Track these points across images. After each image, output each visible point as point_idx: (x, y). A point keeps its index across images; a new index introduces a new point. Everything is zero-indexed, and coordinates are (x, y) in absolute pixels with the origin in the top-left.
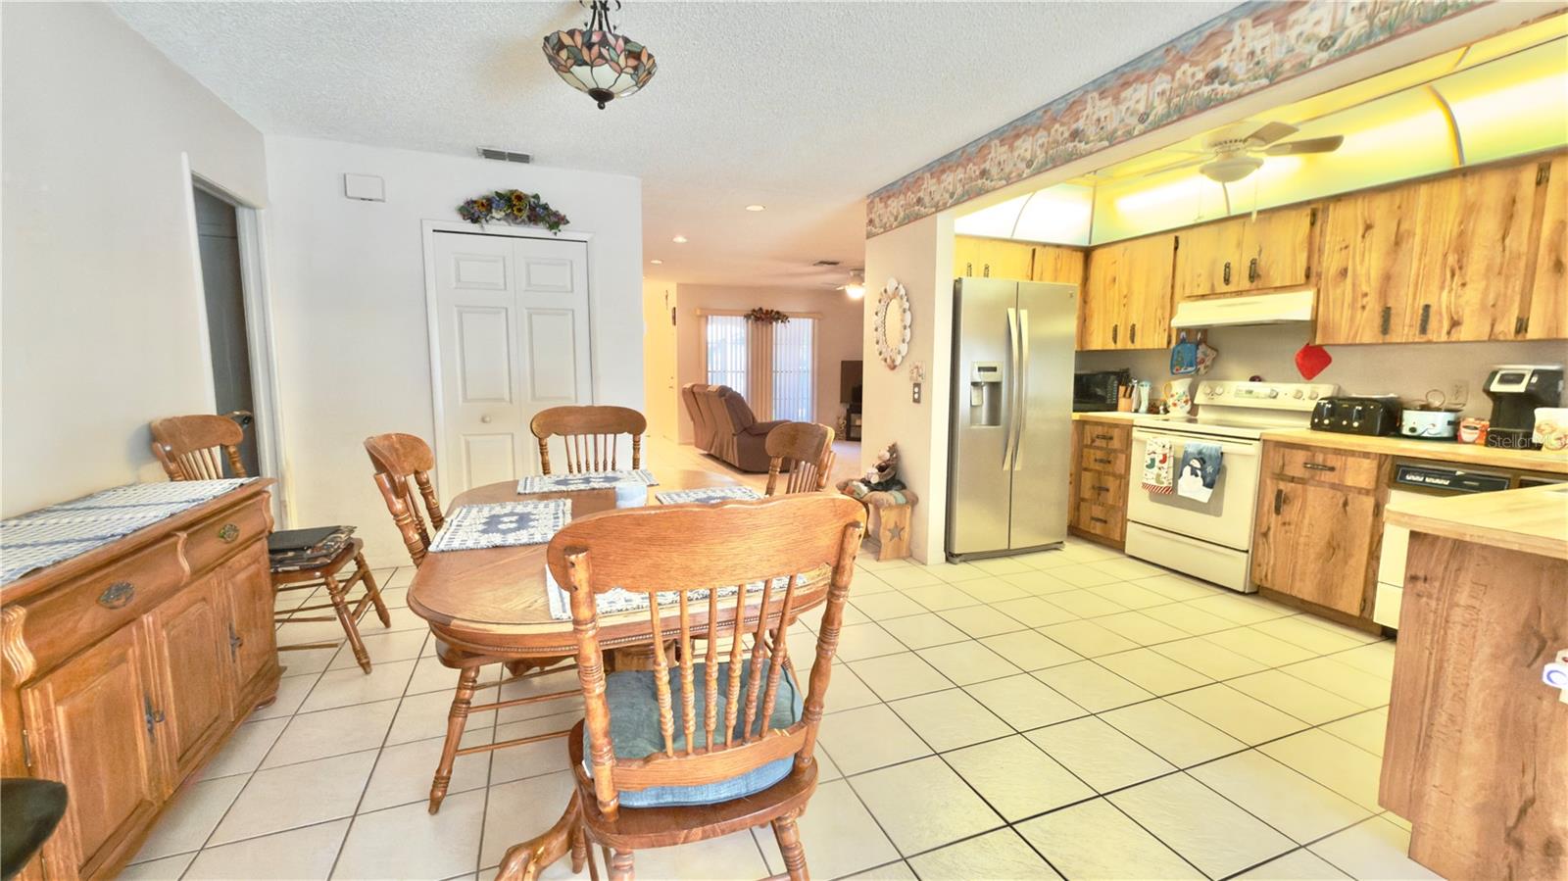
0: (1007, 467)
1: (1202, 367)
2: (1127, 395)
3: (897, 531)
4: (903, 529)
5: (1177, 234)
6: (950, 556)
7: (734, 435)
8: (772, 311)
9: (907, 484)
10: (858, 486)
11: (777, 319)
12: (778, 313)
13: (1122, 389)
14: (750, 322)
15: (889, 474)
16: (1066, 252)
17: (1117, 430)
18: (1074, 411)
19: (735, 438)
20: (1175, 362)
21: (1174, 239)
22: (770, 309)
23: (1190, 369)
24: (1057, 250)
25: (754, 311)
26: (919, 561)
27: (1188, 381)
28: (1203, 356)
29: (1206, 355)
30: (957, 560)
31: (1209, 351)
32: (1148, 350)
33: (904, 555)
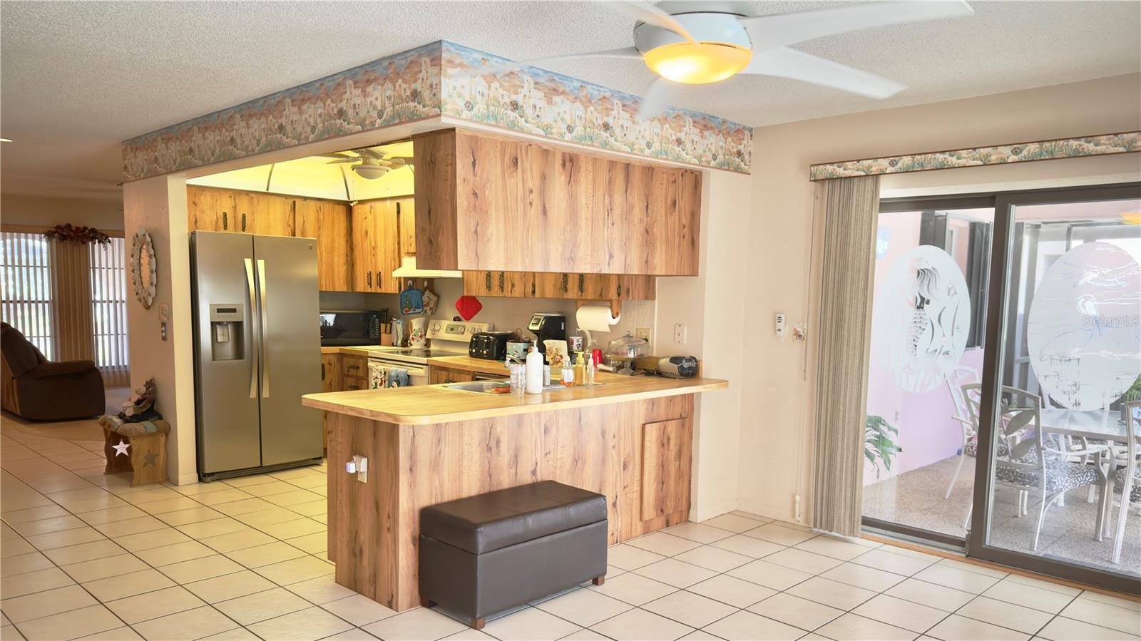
0: (253, 394)
1: (428, 308)
2: (388, 330)
3: (151, 459)
4: (157, 455)
5: (398, 201)
6: (203, 476)
7: (13, 378)
8: (85, 228)
9: (163, 417)
10: (111, 419)
11: (93, 239)
12: (93, 231)
13: (383, 326)
14: (54, 240)
15: (144, 406)
16: (327, 206)
17: (361, 361)
18: (323, 345)
19: (15, 381)
20: (404, 305)
21: (396, 204)
22: (81, 226)
23: (418, 311)
24: (319, 203)
25: (58, 227)
26: (172, 483)
27: (422, 319)
28: (428, 301)
29: (431, 300)
30: (209, 479)
31: (432, 297)
32: (388, 294)
33: (161, 479)
